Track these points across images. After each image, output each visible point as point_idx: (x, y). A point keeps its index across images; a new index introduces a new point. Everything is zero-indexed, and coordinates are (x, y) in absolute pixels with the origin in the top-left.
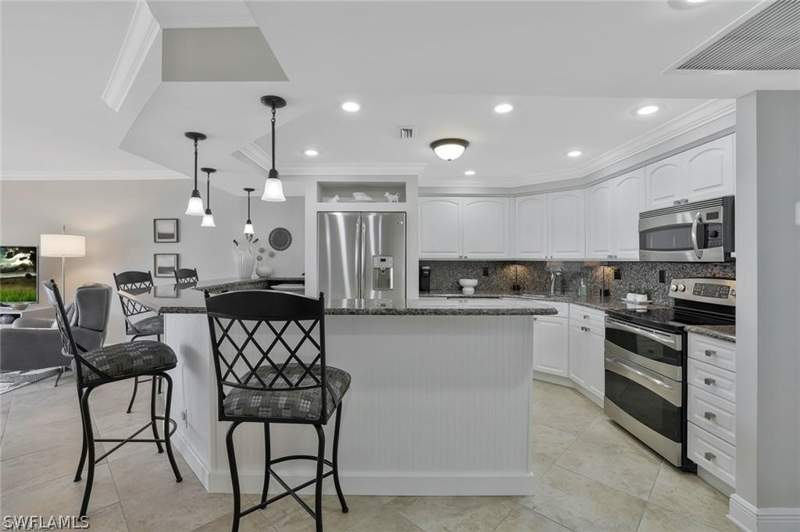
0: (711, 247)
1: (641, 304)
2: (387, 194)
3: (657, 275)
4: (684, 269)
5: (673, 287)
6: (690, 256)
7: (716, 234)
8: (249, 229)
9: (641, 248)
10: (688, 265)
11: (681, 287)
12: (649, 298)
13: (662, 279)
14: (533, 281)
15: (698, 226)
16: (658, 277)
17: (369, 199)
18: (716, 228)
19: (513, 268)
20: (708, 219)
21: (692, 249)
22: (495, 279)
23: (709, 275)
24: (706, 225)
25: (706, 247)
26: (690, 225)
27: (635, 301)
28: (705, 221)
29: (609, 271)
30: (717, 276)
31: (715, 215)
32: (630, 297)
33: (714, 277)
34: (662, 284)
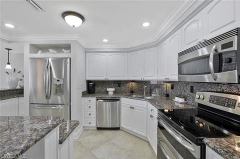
0: (225, 71)
1: (181, 103)
2: (63, 50)
3: (189, 88)
4: (204, 86)
5: (197, 96)
6: (207, 78)
7: (230, 60)
8: (8, 67)
9: (179, 74)
10: (207, 84)
11: (202, 97)
12: (185, 100)
13: (192, 91)
14: (138, 89)
15: (214, 56)
16: (190, 90)
17: (55, 52)
18: (229, 56)
19: (131, 83)
20: (222, 49)
21: (209, 73)
22: (123, 88)
23: (219, 90)
24: (220, 55)
25: (220, 71)
26: (208, 57)
27: (179, 102)
28: (220, 51)
29: (169, 85)
30: (225, 91)
31: (230, 44)
32: (177, 99)
33: (222, 92)
34: (191, 93)
